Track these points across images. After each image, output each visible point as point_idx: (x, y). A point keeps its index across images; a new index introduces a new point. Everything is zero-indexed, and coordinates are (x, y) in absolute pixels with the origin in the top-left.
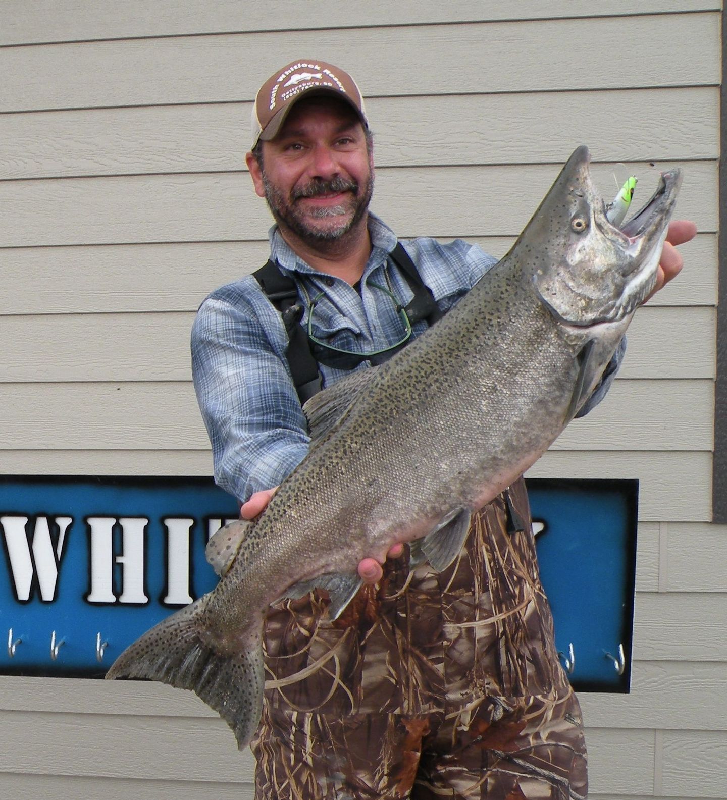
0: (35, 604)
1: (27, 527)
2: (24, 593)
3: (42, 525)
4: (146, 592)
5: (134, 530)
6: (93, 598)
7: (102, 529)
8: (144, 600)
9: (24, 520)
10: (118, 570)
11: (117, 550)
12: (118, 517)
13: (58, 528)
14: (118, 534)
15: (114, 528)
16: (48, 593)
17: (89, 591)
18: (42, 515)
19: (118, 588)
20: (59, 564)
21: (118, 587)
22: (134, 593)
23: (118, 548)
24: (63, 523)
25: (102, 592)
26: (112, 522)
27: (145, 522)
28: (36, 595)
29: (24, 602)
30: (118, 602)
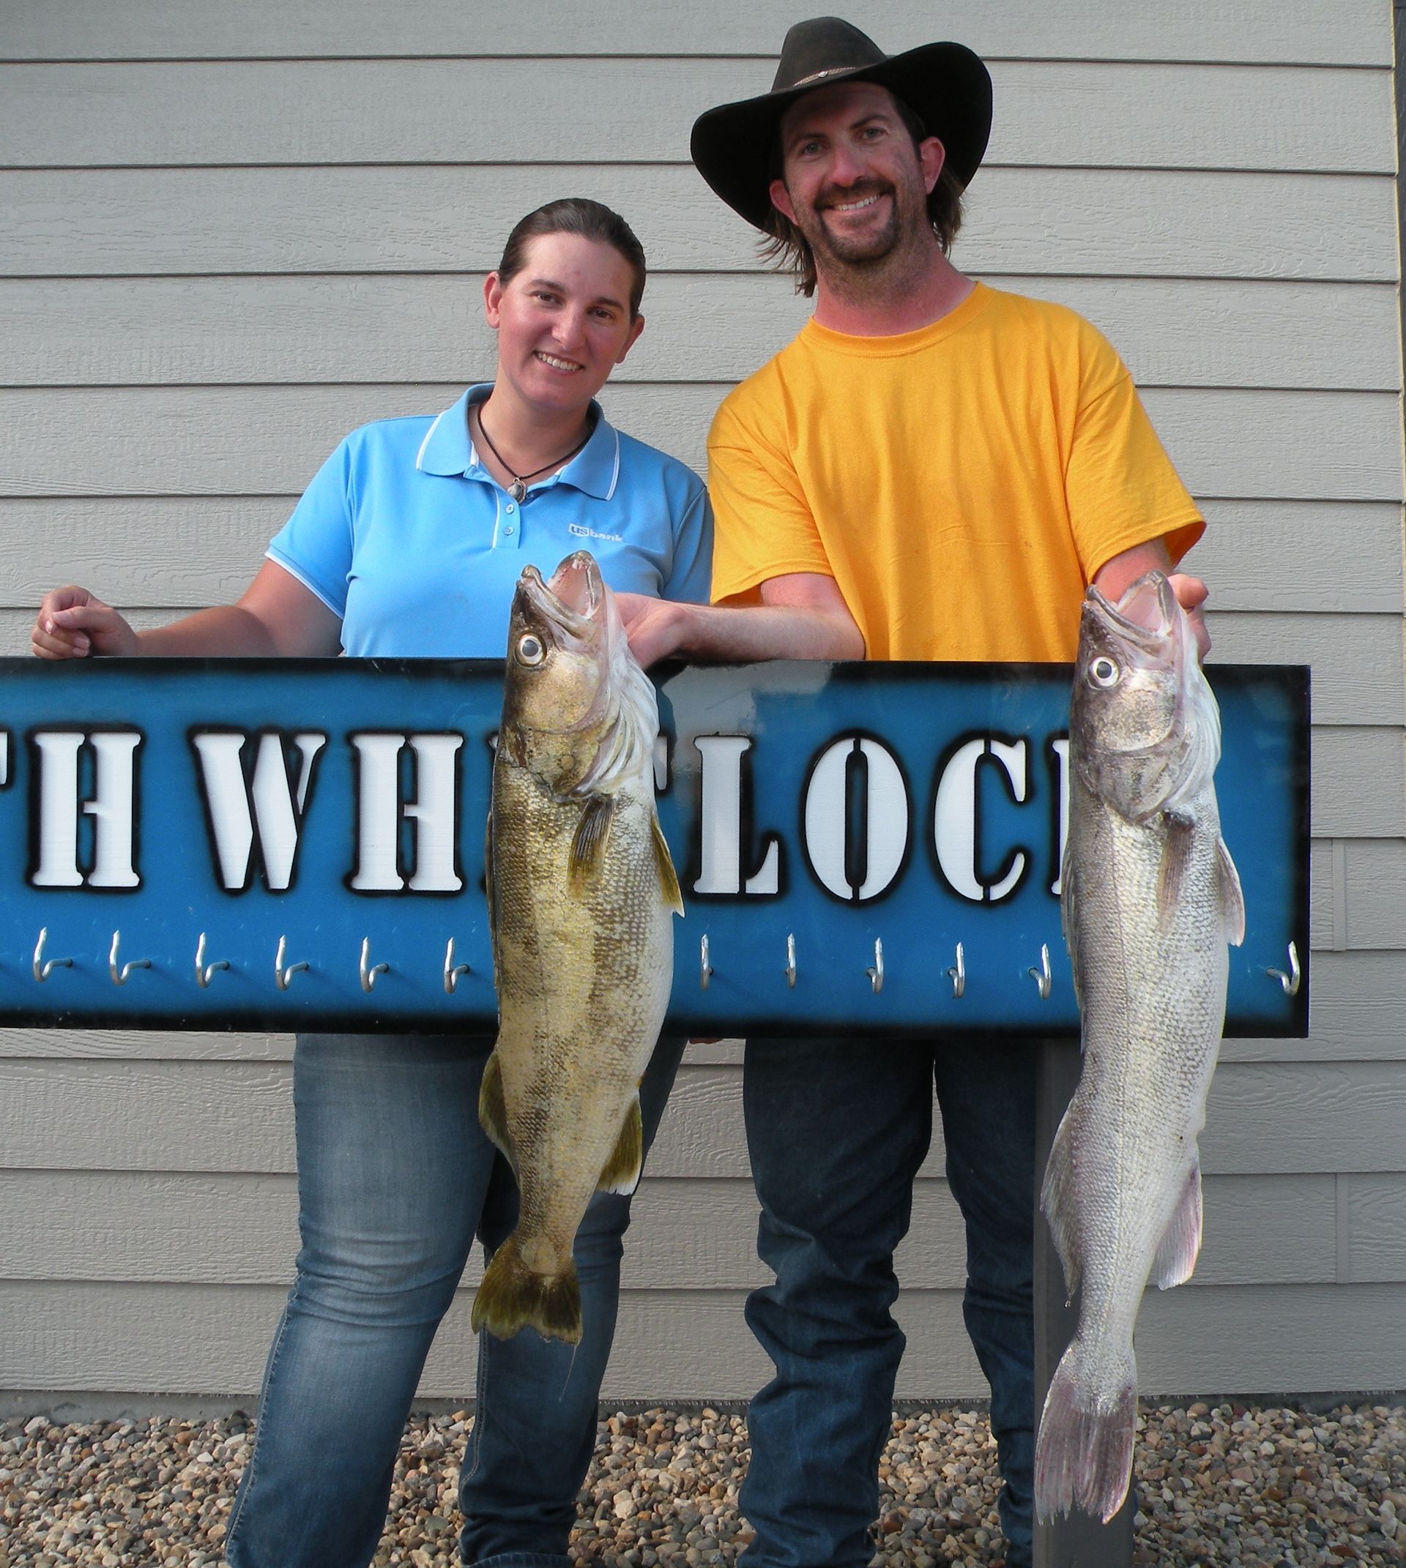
0: (256, 894)
1: (242, 753)
2: (235, 875)
3: (272, 750)
4: (459, 871)
5: (438, 755)
6: (362, 883)
7: (379, 757)
8: (455, 884)
9: (237, 742)
10: (408, 831)
11: (407, 794)
12: (409, 733)
13: (300, 755)
14: (408, 765)
15: (401, 753)
16: (280, 875)
17: (356, 869)
18: (271, 730)
19: (407, 863)
20: (300, 821)
21: (408, 860)
22: (437, 872)
23: (408, 790)
24: (310, 745)
25: (378, 871)
26: (399, 742)
27: (456, 743)
28: (257, 877)
29: (235, 893)
30: (408, 890)
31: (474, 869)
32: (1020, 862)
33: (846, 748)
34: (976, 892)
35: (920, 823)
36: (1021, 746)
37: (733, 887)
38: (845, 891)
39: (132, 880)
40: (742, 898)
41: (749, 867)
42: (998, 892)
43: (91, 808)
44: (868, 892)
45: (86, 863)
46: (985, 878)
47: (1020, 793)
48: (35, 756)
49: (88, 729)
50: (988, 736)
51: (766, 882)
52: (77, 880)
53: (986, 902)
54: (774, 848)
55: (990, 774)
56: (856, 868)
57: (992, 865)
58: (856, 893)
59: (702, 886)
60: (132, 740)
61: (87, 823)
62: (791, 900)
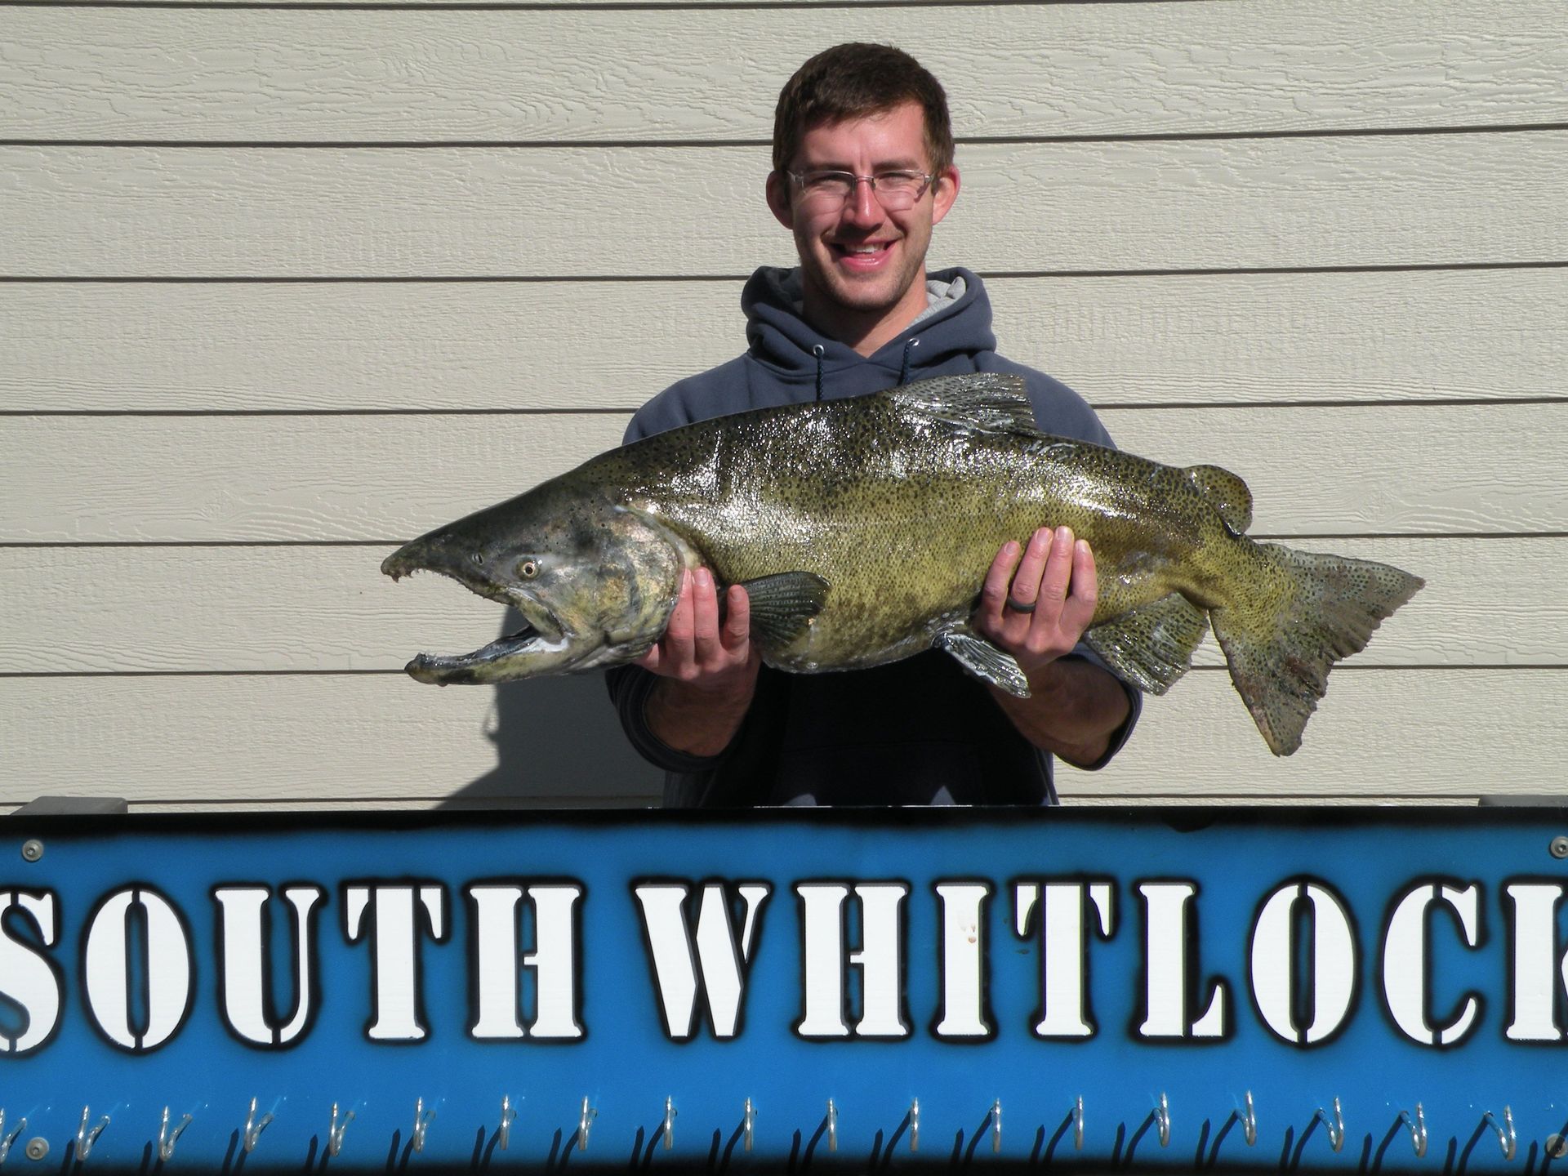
0: (703, 1041)
1: (685, 905)
2: (679, 1025)
3: (713, 897)
4: (904, 1016)
5: (881, 906)
6: (806, 1029)
7: (822, 905)
8: (901, 1029)
9: (678, 894)
10: (852, 978)
12: (851, 882)
13: (744, 903)
14: (851, 914)
15: (844, 902)
16: (724, 1024)
17: (801, 1017)
18: (713, 880)
19: (852, 1008)
20: (746, 968)
21: (855, 1006)
22: (882, 1017)
23: (852, 937)
24: (753, 895)
25: (823, 1017)
26: (843, 891)
27: (899, 892)
28: (704, 1028)
29: (679, 1040)
30: (853, 1037)
31: (921, 1016)
32: (1472, 1006)
33: (1290, 893)
34: (1425, 1036)
35: (1369, 966)
36: (1472, 891)
37: (1176, 1029)
38: (1291, 1033)
39: (574, 1031)
40: (1188, 1040)
41: (1194, 1008)
42: (1450, 1035)
43: (530, 960)
44: (1315, 1034)
45: (527, 1014)
46: (1436, 1023)
47: (1472, 939)
48: (472, 907)
49: (524, 882)
50: (1439, 881)
51: (1211, 1024)
52: (518, 1032)
53: (1437, 1044)
55: (1441, 919)
56: (1302, 1012)
57: (1442, 1008)
58: (1303, 1036)
59: (1147, 1029)
60: (572, 893)
61: (527, 975)
62: (1236, 1043)
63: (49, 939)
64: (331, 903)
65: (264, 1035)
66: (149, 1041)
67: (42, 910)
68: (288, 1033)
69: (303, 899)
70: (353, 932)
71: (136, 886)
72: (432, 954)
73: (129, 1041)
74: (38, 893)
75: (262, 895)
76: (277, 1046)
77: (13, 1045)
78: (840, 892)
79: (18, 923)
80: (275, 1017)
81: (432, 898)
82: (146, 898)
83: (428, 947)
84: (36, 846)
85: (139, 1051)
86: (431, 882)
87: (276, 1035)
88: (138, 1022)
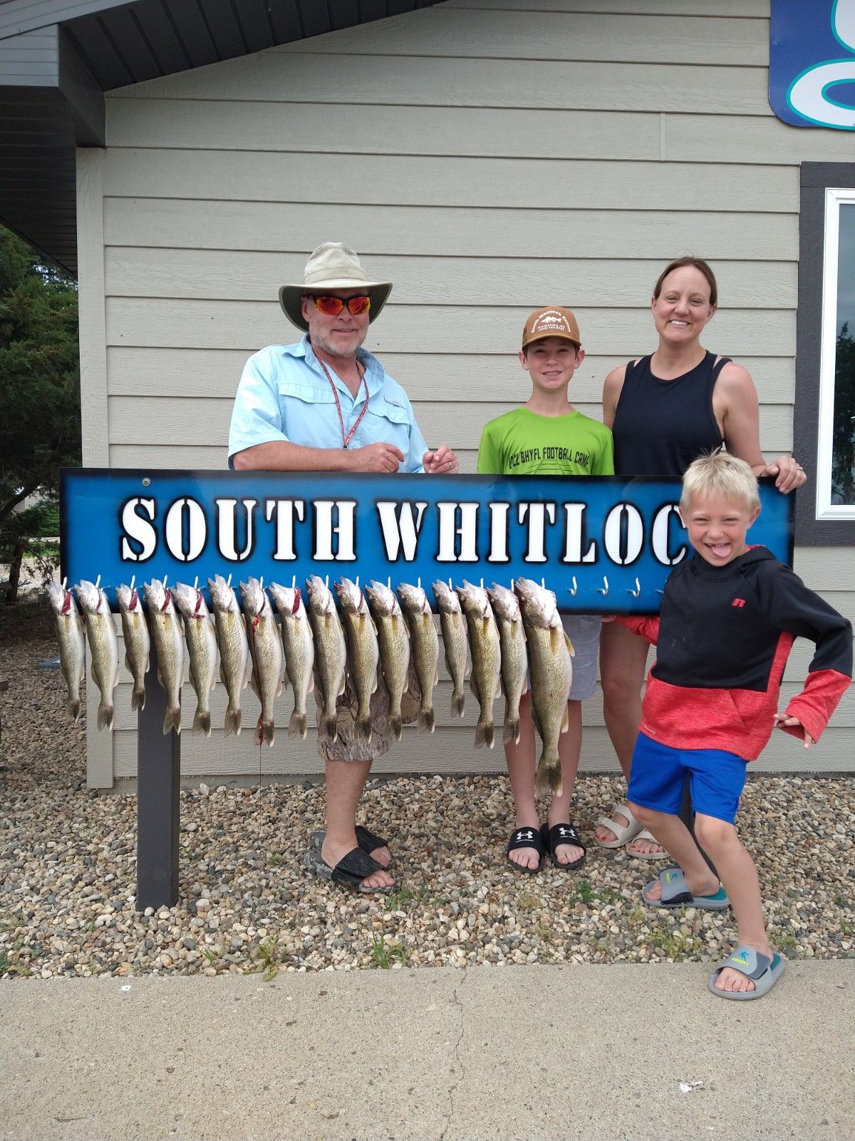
0: (401, 564)
1: (396, 509)
2: (393, 555)
3: (406, 509)
4: (477, 554)
5: (469, 511)
6: (440, 558)
7: (447, 511)
8: (475, 558)
9: (393, 505)
10: (458, 539)
11: (458, 523)
12: (458, 503)
13: (418, 510)
14: (458, 514)
15: (455, 510)
16: (409, 555)
17: (438, 553)
18: (406, 501)
20: (418, 535)
21: (458, 549)
22: (469, 554)
23: (458, 524)
24: (421, 507)
25: (447, 554)
27: (476, 506)
28: (401, 556)
29: (392, 562)
30: (457, 561)
31: (483, 553)
32: (683, 551)
33: (620, 508)
34: (667, 561)
35: (647, 536)
37: (578, 559)
38: (619, 561)
39: (353, 557)
40: (581, 563)
41: (584, 552)
43: (336, 530)
44: (628, 561)
45: (335, 551)
46: (671, 556)
48: (314, 510)
49: (335, 500)
50: (672, 504)
51: (590, 557)
52: (331, 557)
54: (593, 546)
55: (673, 517)
56: (623, 552)
57: (673, 551)
58: (623, 562)
59: (566, 559)
60: (353, 504)
61: (335, 536)
62: (599, 564)
63: (152, 517)
64: (260, 506)
65: (233, 556)
66: (190, 558)
67: (149, 506)
68: (243, 556)
69: (250, 504)
70: (269, 518)
71: (186, 498)
72: (298, 526)
73: (182, 557)
74: (149, 499)
75: (234, 502)
76: (239, 561)
77: (138, 558)
78: (454, 506)
79: (140, 510)
80: (238, 549)
81: (300, 506)
82: (190, 503)
83: (297, 523)
84: (147, 480)
85: (186, 561)
86: (299, 499)
87: (239, 557)
88: (186, 550)
